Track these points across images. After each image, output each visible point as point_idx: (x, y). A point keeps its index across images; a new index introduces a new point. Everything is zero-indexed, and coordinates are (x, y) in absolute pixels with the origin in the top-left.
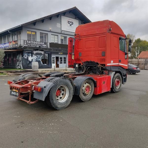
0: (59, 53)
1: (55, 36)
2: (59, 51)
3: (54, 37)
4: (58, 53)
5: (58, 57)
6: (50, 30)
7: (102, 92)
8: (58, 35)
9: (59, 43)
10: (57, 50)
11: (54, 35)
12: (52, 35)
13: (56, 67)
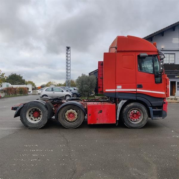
0: (176, 77)
1: (171, 55)
2: (176, 73)
3: (168, 56)
4: (174, 76)
5: (175, 82)
6: (162, 48)
7: (97, 123)
8: (175, 54)
9: (176, 64)
10: (172, 72)
11: (169, 54)
12: (166, 54)
13: (170, 95)
